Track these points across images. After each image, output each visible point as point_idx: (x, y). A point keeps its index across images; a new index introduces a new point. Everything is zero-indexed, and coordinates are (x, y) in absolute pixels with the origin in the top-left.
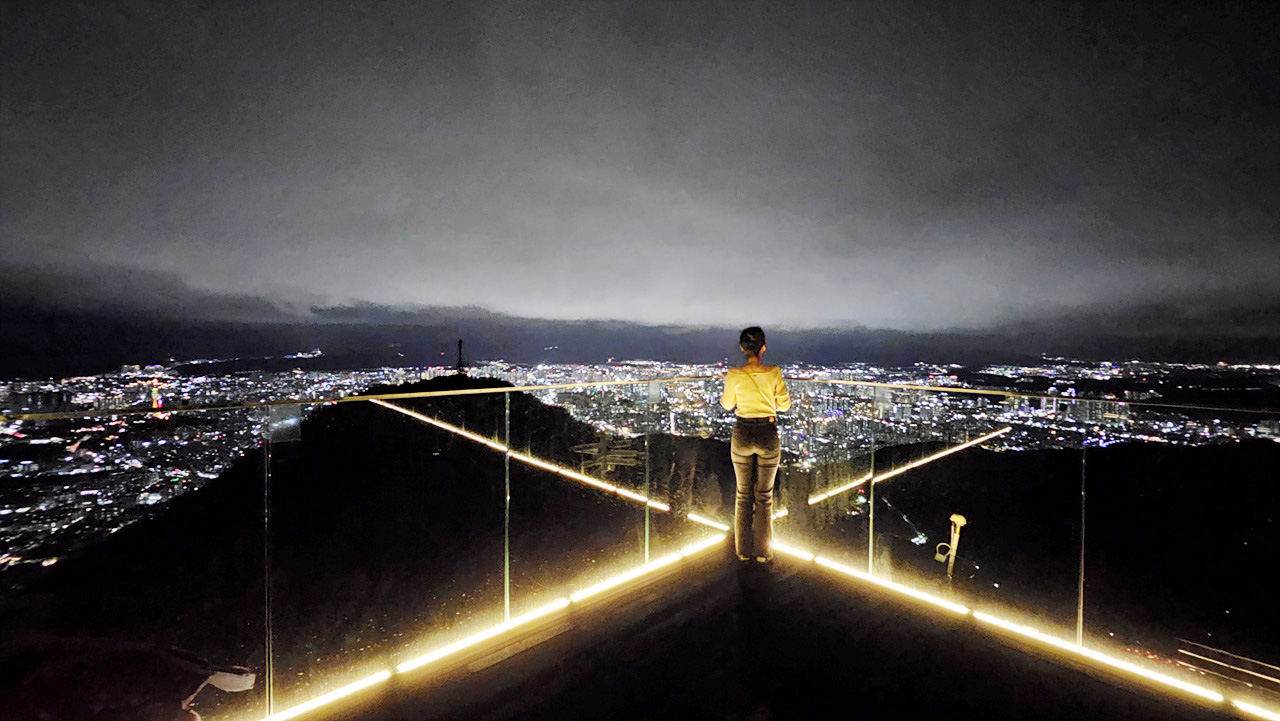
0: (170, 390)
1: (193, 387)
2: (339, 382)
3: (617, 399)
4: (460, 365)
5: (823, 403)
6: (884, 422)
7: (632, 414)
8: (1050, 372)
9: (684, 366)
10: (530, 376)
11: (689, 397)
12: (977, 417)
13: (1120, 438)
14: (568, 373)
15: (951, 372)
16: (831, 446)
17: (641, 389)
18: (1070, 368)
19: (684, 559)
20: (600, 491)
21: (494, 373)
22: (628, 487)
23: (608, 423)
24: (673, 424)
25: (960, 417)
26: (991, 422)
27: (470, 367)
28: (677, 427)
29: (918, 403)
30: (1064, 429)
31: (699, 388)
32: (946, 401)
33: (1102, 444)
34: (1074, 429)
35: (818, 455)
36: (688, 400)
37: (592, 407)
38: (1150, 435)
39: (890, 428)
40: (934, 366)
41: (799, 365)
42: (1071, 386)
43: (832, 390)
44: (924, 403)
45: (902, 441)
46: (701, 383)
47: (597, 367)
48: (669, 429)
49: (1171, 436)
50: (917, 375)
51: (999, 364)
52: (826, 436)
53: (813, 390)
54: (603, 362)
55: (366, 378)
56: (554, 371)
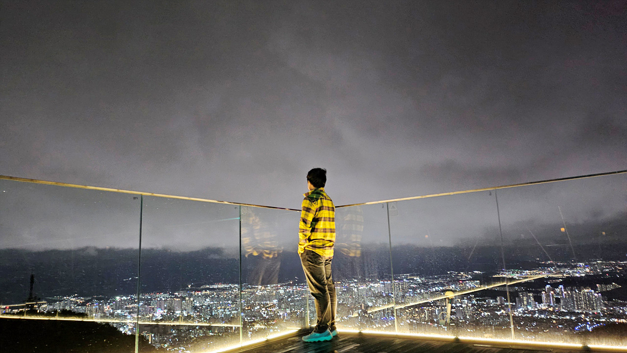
8: (544, 274)
11: (265, 316)
12: (499, 313)
13: (599, 322)
14: (148, 302)
15: (475, 277)
18: (557, 269)
21: (68, 306)
30: (561, 318)
31: (274, 306)
32: (474, 302)
33: (589, 328)
34: (568, 317)
38: (619, 318)
40: (462, 273)
41: (358, 279)
42: (561, 283)
50: (449, 281)
56: (132, 301)
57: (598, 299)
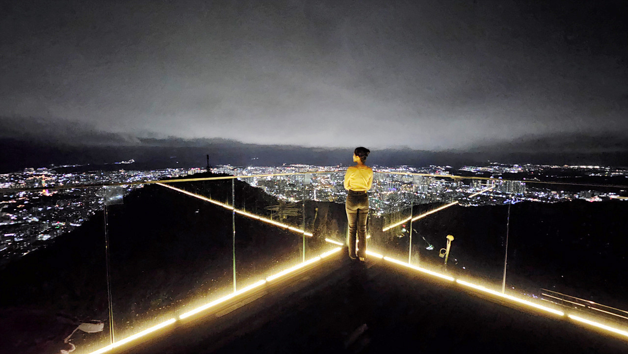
0: (51, 181)
1: (65, 179)
2: (144, 176)
3: (288, 184)
4: (208, 168)
5: (387, 185)
6: (415, 193)
7: (295, 191)
8: (491, 170)
9: (321, 167)
10: (244, 172)
11: (323, 182)
12: (457, 191)
13: (520, 200)
14: (263, 171)
15: (447, 170)
16: (390, 206)
17: (299, 178)
18: (500, 168)
19: (322, 259)
20: (281, 228)
21: (226, 171)
22: (294, 226)
23: (284, 196)
24: (315, 196)
25: (450, 191)
26: (463, 193)
27: (213, 168)
28: (317, 197)
29: (431, 185)
30: (496, 196)
31: (328, 178)
32: (444, 184)
33: (513, 203)
34: (501, 196)
35: (385, 209)
36: (323, 184)
37: (275, 188)
38: (534, 198)
39: (418, 196)
40: (439, 167)
41: (376, 167)
42: (500, 176)
43: (391, 179)
44: (434, 184)
45: (423, 202)
46: (329, 176)
47: (277, 168)
48: (313, 198)
49: (542, 198)
50: (431, 171)
51: (468, 165)
52: (388, 200)
53: (383, 179)
54: (280, 165)
55: (158, 174)
56: (256, 170)
57: (523, 186)
